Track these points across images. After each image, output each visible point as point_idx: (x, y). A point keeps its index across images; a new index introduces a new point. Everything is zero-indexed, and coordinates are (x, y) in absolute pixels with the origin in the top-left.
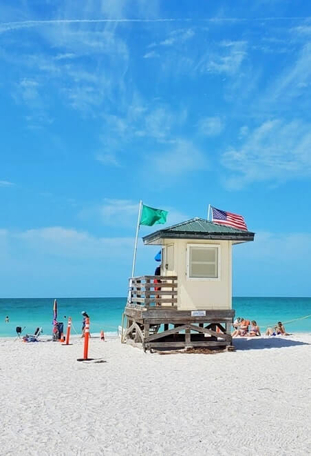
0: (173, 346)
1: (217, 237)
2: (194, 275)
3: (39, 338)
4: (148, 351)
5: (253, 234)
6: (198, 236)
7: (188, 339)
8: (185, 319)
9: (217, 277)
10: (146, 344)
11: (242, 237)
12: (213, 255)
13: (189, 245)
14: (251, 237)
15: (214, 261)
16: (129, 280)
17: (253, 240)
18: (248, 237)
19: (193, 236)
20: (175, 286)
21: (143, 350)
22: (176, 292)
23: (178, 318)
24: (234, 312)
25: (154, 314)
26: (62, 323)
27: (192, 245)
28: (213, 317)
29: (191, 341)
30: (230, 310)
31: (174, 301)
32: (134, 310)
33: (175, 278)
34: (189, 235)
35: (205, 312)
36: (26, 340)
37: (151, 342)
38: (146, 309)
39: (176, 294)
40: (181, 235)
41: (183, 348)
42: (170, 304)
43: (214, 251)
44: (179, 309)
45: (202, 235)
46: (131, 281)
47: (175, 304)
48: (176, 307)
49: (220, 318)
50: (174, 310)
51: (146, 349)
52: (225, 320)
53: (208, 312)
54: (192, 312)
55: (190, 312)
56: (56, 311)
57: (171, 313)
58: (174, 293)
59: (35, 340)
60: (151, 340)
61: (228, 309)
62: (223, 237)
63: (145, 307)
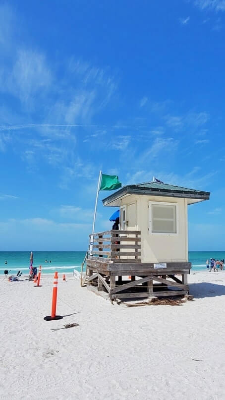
0: (137, 296)
1: (178, 195)
2: (155, 231)
3: (20, 278)
4: (115, 303)
5: (208, 194)
6: (161, 193)
7: (151, 290)
8: (149, 271)
9: (176, 233)
10: (113, 296)
11: (200, 196)
12: (171, 212)
13: (151, 203)
14: (208, 196)
15: (172, 217)
16: (90, 236)
17: (208, 199)
18: (205, 196)
19: (157, 192)
20: (139, 240)
21: (109, 302)
22: (140, 246)
23: (142, 270)
24: (191, 265)
25: (120, 267)
26: (36, 268)
27: (154, 203)
28: (173, 269)
29: (154, 291)
30: (186, 263)
31: (137, 254)
32: (97, 262)
33: (138, 233)
34: (154, 192)
35: (165, 264)
36: (10, 279)
37: (116, 293)
38: (112, 262)
39: (140, 248)
40: (147, 192)
41: (146, 298)
42: (133, 257)
43: (172, 209)
44: (143, 262)
45: (165, 192)
46: (92, 237)
47: (139, 257)
48: (140, 260)
49: (178, 270)
50: (137, 263)
51: (113, 300)
52: (183, 272)
53: (169, 265)
54: (155, 265)
55: (152, 264)
56: (32, 260)
57: (136, 265)
58: (137, 247)
59: (17, 280)
60: (116, 292)
61: (184, 261)
62: (184, 195)
63: (112, 260)
